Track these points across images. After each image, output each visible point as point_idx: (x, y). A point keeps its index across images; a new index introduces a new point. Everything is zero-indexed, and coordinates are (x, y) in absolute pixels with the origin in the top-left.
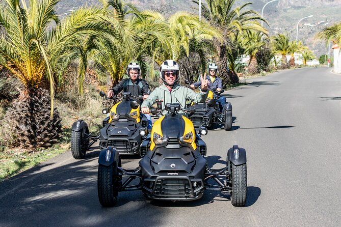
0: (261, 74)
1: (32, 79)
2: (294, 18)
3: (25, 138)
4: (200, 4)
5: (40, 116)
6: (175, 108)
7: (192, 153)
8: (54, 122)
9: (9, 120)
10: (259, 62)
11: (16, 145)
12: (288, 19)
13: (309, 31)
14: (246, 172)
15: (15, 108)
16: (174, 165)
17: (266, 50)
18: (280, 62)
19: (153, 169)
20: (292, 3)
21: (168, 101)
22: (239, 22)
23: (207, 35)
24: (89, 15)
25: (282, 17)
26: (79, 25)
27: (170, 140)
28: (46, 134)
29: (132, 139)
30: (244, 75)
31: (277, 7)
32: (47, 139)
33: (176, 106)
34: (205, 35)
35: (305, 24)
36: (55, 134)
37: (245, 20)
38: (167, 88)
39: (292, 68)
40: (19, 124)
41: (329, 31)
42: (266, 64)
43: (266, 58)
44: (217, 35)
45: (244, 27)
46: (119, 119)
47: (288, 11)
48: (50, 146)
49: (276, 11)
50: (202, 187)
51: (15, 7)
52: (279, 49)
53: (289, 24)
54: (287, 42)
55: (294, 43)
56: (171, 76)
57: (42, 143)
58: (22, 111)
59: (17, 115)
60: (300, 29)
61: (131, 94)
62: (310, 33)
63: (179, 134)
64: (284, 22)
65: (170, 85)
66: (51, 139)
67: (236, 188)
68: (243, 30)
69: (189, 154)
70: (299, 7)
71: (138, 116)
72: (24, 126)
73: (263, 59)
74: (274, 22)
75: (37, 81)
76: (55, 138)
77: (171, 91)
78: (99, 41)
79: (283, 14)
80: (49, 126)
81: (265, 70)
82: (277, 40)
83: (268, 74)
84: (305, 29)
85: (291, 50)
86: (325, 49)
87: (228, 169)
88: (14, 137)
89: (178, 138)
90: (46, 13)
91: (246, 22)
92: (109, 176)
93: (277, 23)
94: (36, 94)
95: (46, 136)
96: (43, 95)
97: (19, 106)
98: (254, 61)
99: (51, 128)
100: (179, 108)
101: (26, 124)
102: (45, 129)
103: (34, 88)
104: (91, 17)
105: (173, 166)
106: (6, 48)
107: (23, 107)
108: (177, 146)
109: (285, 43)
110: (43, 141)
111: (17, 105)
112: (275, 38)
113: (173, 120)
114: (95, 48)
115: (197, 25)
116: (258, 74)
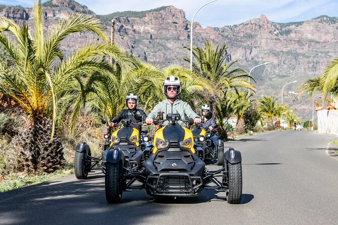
0: (248, 134)
1: (38, 108)
2: (279, 87)
3: (30, 163)
4: (191, 62)
5: (44, 142)
6: (176, 117)
7: (192, 156)
8: (57, 149)
9: (15, 146)
10: (246, 123)
11: (20, 169)
12: (273, 87)
13: (294, 99)
14: (241, 168)
15: (20, 135)
16: (176, 164)
17: (253, 111)
18: (266, 123)
19: (156, 168)
20: (277, 72)
21: (169, 112)
22: (228, 79)
23: (199, 86)
24: (93, 50)
25: (268, 85)
26: (83, 59)
27: (172, 144)
28: (49, 159)
29: (132, 160)
30: (232, 135)
31: (263, 75)
32: (50, 164)
33: (176, 116)
34: (196, 86)
35: (290, 92)
36: (57, 161)
37: (234, 78)
38: (169, 102)
39: (278, 130)
40: (24, 150)
41: (314, 83)
42: (253, 125)
43: (253, 119)
44: (208, 87)
45: (233, 84)
46: (120, 142)
47: (273, 80)
48: (52, 172)
49: (261, 80)
50: (201, 184)
51: (25, 39)
52: (265, 110)
53: (274, 92)
54: (273, 104)
55: (280, 106)
56: (172, 90)
57: (45, 168)
58: (27, 138)
59: (22, 141)
60: (285, 97)
61: (131, 120)
62: (294, 101)
63: (180, 139)
64: (269, 90)
65: (171, 99)
66: (54, 165)
67: (232, 183)
68: (231, 87)
69: (189, 156)
70: (283, 76)
71: (138, 140)
72: (29, 152)
73: (250, 119)
74: (260, 90)
75: (42, 111)
76: (57, 164)
77: (172, 104)
78: (97, 86)
79: (268, 82)
80: (52, 152)
81: (253, 130)
82: (263, 102)
83: (256, 134)
84: (290, 97)
85: (277, 113)
86: (309, 116)
87: (224, 169)
88: (19, 162)
89: (178, 143)
90: (53, 47)
91: (235, 79)
92: (116, 171)
93: (263, 91)
94: (41, 123)
95: (49, 162)
96: (48, 123)
97: (25, 133)
98: (242, 121)
99: (54, 154)
100: (180, 117)
101: (31, 150)
102: (48, 155)
103: (39, 117)
104: (94, 52)
105: (174, 165)
106: (15, 77)
107: (28, 134)
108: (178, 150)
109: (271, 105)
110: (47, 166)
111: (22, 132)
112: (261, 101)
113: (174, 128)
114: (93, 91)
115: (190, 78)
116: (246, 134)
